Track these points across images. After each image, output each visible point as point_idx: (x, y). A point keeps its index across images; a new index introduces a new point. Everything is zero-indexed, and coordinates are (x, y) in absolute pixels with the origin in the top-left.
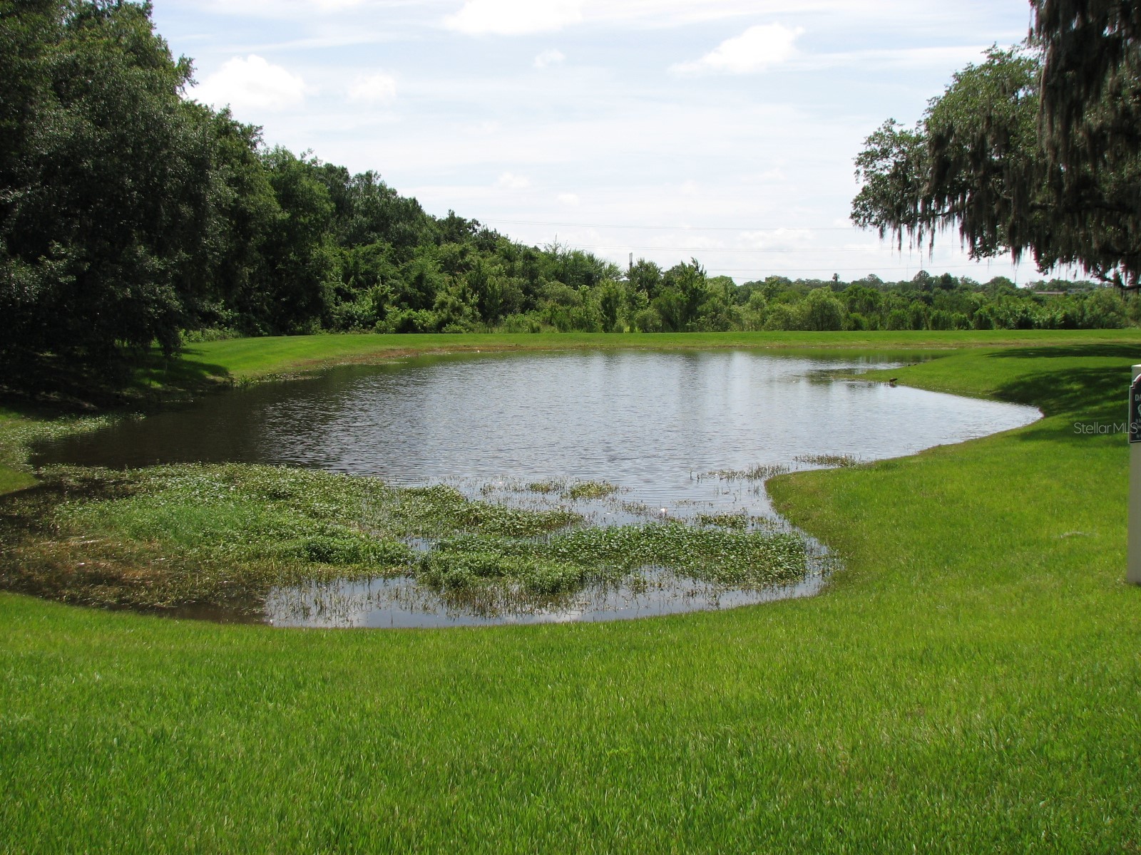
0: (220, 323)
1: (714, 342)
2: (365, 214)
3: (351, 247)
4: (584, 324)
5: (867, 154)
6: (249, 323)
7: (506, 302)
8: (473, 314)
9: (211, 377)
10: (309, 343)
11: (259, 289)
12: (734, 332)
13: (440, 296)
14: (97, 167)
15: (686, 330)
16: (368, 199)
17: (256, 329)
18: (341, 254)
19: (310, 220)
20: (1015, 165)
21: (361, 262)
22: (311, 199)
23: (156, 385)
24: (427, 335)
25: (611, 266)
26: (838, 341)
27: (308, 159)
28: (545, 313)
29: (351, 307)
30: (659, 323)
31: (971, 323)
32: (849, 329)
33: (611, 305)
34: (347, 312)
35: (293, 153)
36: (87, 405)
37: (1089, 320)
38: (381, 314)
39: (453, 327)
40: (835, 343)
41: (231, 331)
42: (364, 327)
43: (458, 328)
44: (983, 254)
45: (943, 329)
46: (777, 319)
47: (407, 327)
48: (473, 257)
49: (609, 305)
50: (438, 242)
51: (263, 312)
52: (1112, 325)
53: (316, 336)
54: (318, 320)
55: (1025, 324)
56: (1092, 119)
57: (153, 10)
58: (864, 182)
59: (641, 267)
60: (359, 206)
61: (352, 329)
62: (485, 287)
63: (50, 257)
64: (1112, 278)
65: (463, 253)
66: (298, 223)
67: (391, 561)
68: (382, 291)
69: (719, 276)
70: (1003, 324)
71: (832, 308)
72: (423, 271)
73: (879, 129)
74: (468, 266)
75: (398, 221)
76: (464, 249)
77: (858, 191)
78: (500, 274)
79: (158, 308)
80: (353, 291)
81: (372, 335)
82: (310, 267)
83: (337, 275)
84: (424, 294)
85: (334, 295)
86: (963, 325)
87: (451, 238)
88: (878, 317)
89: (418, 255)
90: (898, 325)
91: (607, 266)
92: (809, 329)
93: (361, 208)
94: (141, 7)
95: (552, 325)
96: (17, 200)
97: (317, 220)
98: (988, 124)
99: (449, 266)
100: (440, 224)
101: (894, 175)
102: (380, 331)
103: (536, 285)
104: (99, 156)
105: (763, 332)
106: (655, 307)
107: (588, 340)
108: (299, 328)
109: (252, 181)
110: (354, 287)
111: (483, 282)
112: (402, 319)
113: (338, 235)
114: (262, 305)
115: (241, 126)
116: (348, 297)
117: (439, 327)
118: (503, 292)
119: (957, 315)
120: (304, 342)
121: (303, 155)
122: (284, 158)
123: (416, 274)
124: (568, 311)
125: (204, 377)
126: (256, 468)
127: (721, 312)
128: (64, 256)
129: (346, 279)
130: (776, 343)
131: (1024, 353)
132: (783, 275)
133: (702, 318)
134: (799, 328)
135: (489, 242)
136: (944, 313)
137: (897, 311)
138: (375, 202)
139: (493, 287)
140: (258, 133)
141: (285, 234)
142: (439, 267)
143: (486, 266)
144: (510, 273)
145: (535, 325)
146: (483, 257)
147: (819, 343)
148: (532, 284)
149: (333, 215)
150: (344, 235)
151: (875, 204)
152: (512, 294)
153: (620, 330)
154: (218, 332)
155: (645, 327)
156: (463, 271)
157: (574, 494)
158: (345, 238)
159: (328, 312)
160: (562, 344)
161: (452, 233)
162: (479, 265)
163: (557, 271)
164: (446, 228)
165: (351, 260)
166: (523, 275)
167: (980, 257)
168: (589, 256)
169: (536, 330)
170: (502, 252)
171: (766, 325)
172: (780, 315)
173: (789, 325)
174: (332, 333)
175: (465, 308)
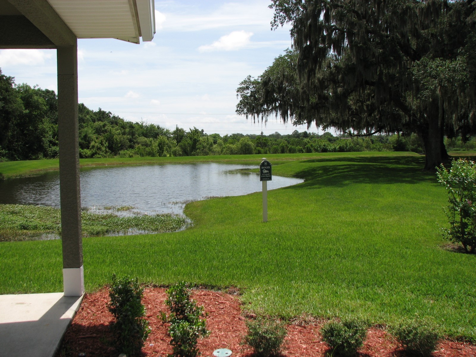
1: (201, 160)
3: (57, 124)
4: (151, 154)
5: (240, 88)
6: (12, 155)
7: (122, 146)
8: (106, 150)
10: (37, 163)
11: (17, 142)
12: (211, 156)
13: (92, 143)
15: (192, 155)
17: (15, 158)
18: (52, 127)
19: (38, 113)
20: (292, 92)
22: (38, 104)
24: (86, 159)
25: (167, 130)
27: (37, 88)
28: (135, 150)
29: (56, 148)
30: (181, 153)
31: (304, 151)
32: (256, 154)
34: (54, 150)
35: (30, 86)
37: (349, 148)
39: (98, 156)
40: (249, 159)
41: (4, 159)
43: (100, 156)
45: (293, 153)
46: (227, 150)
48: (108, 127)
49: (161, 146)
50: (94, 121)
51: (18, 151)
52: (358, 150)
53: (41, 160)
54: (42, 154)
55: (325, 150)
56: (319, 75)
58: (240, 99)
61: (56, 157)
62: (113, 139)
64: (348, 132)
65: (104, 126)
66: (32, 115)
67: (48, 228)
69: (214, 133)
70: (316, 151)
71: (249, 145)
72: (87, 133)
73: (246, 79)
74: (106, 131)
76: (105, 124)
77: (238, 102)
78: (119, 134)
80: (57, 142)
82: (38, 132)
83: (50, 135)
84: (87, 143)
85: (49, 143)
86: (301, 151)
87: (99, 120)
88: (268, 149)
89: (86, 127)
90: (275, 152)
91: (165, 130)
92: (241, 154)
95: (138, 154)
97: (41, 113)
98: (283, 77)
99: (98, 131)
100: (95, 114)
101: (251, 96)
103: (134, 138)
105: (222, 156)
106: (179, 146)
107: (151, 160)
108: (34, 157)
109: (10, 99)
110: (57, 140)
111: (112, 137)
113: (51, 119)
114: (18, 148)
115: (6, 77)
116: (55, 144)
117: (92, 156)
118: (121, 142)
119: (299, 147)
120: (35, 163)
121: (35, 87)
122: (27, 88)
123: (84, 134)
124: (145, 149)
126: (8, 205)
127: (206, 148)
129: (53, 137)
130: (226, 160)
131: (313, 161)
132: (240, 133)
133: (198, 151)
134: (236, 154)
135: (116, 121)
136: (293, 147)
137: (275, 146)
139: (116, 140)
140: (13, 80)
141: (28, 119)
142: (94, 132)
143: (113, 131)
144: (124, 134)
145: (131, 154)
146: (112, 127)
147: (243, 159)
148: (133, 138)
149: (49, 111)
150: (54, 119)
151: (245, 106)
152: (125, 142)
153: (165, 156)
155: (175, 154)
156: (104, 133)
157: (118, 210)
158: (54, 120)
159: (46, 151)
160: (141, 162)
161: (100, 117)
162: (110, 131)
163: (143, 132)
164: (98, 115)
165: (56, 129)
166: (129, 134)
167: (297, 125)
168: (157, 126)
169: (131, 156)
170: (121, 125)
171: (223, 152)
172: (229, 148)
173: (232, 152)
174: (48, 159)
175: (102, 148)
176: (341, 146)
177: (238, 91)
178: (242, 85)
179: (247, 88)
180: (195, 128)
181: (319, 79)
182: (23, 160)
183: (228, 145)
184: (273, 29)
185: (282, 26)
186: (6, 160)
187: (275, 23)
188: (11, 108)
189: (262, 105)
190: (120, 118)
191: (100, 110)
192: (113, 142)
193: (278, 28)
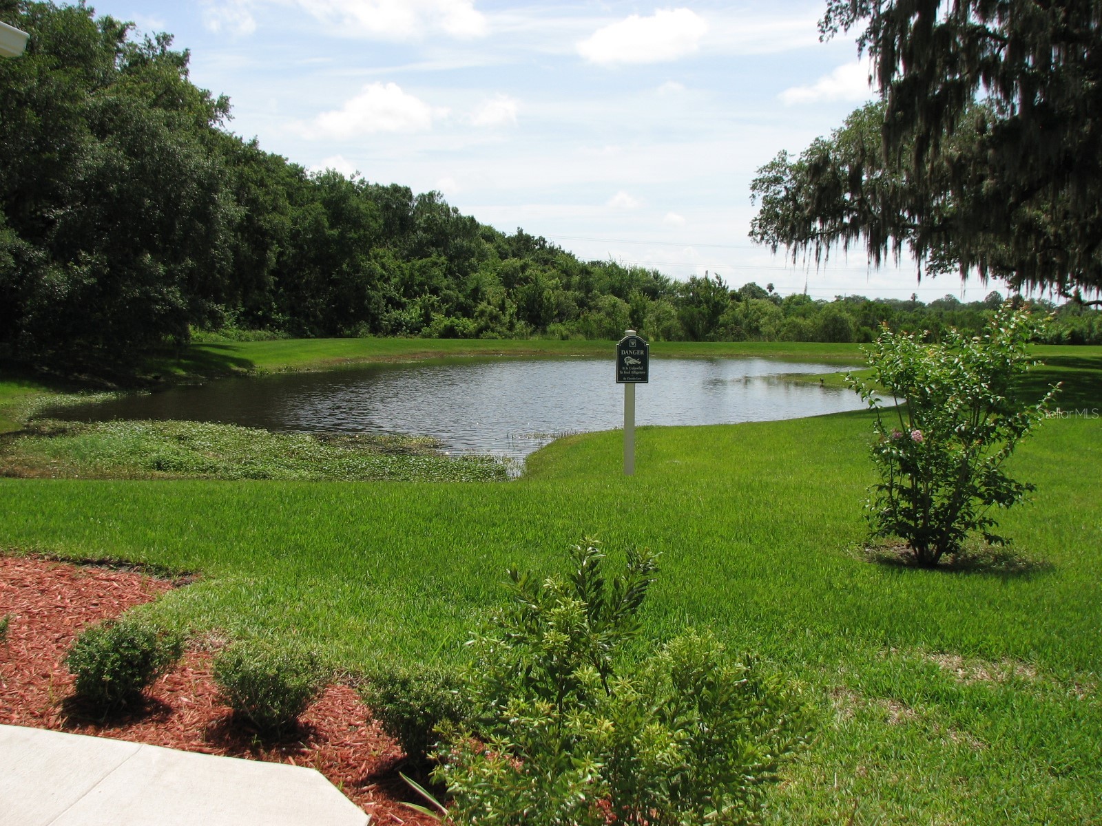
0: (272, 326)
2: (425, 230)
3: (409, 261)
5: (760, 180)
6: (299, 326)
7: (561, 313)
8: (510, 321)
9: (236, 368)
11: (313, 297)
12: (749, 342)
13: (482, 306)
14: (120, 191)
15: (706, 339)
16: (429, 217)
17: (304, 332)
18: (399, 267)
19: (359, 236)
21: (416, 274)
22: (359, 217)
23: (182, 373)
24: (465, 340)
25: (675, 282)
26: (841, 351)
27: (356, 180)
29: (400, 314)
30: (681, 333)
32: (859, 341)
33: (638, 316)
34: (396, 319)
35: (343, 175)
36: (109, 384)
38: (427, 320)
39: (490, 333)
41: (281, 333)
42: (411, 333)
43: (494, 335)
44: (939, 271)
46: (790, 331)
47: (450, 333)
48: (533, 271)
50: (503, 258)
51: (315, 317)
53: (362, 339)
54: (367, 325)
56: (950, 149)
57: (190, 58)
59: (693, 283)
60: (420, 223)
61: (400, 334)
62: (542, 299)
63: (78, 263)
64: (1073, 295)
65: (524, 268)
66: (347, 239)
68: (429, 301)
71: (843, 321)
72: (480, 283)
73: (774, 159)
74: (526, 280)
75: (456, 237)
76: (525, 263)
77: (756, 213)
78: (557, 288)
79: (165, 305)
80: (404, 300)
81: (418, 339)
82: (360, 277)
85: (385, 303)
87: (516, 254)
91: (672, 282)
92: (823, 341)
93: (422, 225)
94: (181, 55)
95: (581, 333)
96: (58, 217)
97: (366, 236)
99: (509, 280)
100: (510, 240)
101: (786, 199)
102: (424, 336)
103: (590, 298)
104: (123, 181)
105: (776, 343)
106: (678, 319)
108: (348, 332)
110: (404, 297)
111: (540, 294)
112: (445, 326)
113: (399, 249)
114: (315, 310)
116: (400, 306)
117: (478, 334)
118: (558, 305)
120: (343, 344)
121: (353, 177)
122: (335, 179)
123: (472, 286)
124: (600, 321)
125: (229, 368)
127: (741, 324)
128: (90, 262)
129: (397, 290)
130: (781, 353)
133: (722, 330)
134: (812, 340)
135: (549, 257)
138: (434, 219)
139: (549, 300)
141: (336, 248)
142: (497, 280)
143: (544, 280)
144: (567, 287)
145: (565, 333)
146: (542, 271)
147: (822, 354)
148: (587, 297)
150: (405, 249)
151: (770, 223)
152: (568, 307)
154: (269, 334)
155: (669, 336)
156: (522, 284)
158: (405, 252)
159: (376, 319)
160: (581, 350)
161: (519, 249)
162: (536, 279)
163: (613, 286)
164: (514, 244)
165: (407, 272)
166: (579, 289)
167: (937, 274)
168: (654, 273)
169: (564, 338)
170: (560, 267)
171: (780, 335)
172: (794, 327)
173: (801, 336)
174: (379, 337)
175: (502, 317)
176: (1077, 329)
177: (754, 188)
178: (764, 173)
179: (777, 180)
180: (717, 277)
181: (949, 159)
182: (321, 336)
183: (794, 318)
184: (825, 39)
185: (846, 30)
186: (285, 335)
187: (829, 26)
188: (268, 222)
189: (809, 221)
190: (563, 252)
191: (520, 232)
192: (540, 306)
193: (835, 34)
